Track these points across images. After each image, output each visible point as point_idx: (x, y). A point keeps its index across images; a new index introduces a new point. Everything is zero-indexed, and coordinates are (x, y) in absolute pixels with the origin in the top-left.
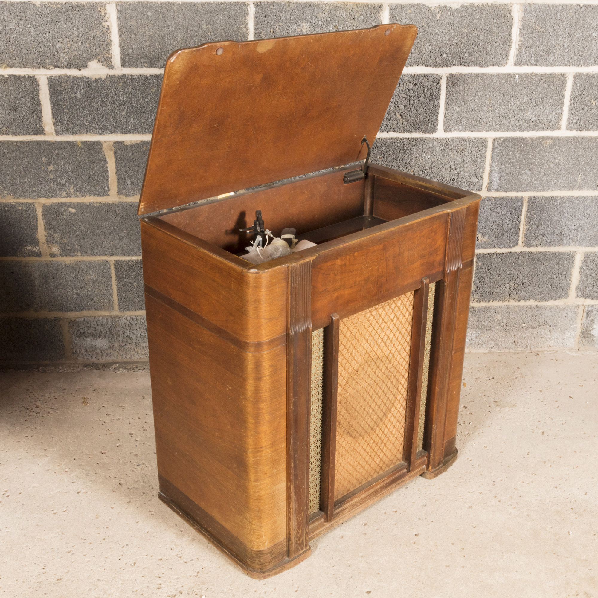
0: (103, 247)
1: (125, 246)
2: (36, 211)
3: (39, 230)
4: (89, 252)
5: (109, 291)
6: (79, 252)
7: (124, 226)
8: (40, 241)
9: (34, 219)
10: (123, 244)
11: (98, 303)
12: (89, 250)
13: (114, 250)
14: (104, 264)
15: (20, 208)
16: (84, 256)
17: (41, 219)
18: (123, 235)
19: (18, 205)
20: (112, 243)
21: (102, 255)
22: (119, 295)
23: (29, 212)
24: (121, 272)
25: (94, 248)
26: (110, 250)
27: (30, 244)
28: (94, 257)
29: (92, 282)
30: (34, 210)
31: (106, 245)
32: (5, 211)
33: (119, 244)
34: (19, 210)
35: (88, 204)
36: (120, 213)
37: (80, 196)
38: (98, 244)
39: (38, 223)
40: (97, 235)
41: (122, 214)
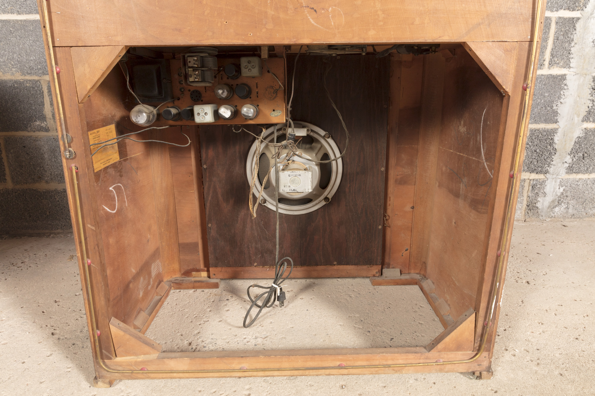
2: (42, 88)
3: (45, 106)
8: (47, 116)
9: (41, 96)
15: (28, 85)
17: (47, 96)
19: (26, 83)
23: (36, 88)
27: (39, 119)
30: (40, 87)
32: (15, 88)
34: (27, 86)
39: (44, 99)
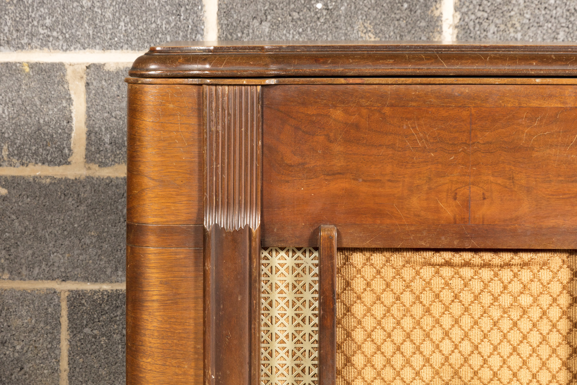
0: (49, 264)
1: (91, 261)
4: (24, 272)
5: (53, 352)
6: (6, 271)
7: (93, 224)
10: (88, 257)
11: (30, 376)
12: (24, 268)
13: (70, 270)
14: (49, 297)
16: (14, 279)
18: (88, 241)
20: (67, 255)
21: (48, 279)
22: (72, 361)
24: (79, 315)
25: (34, 264)
26: (63, 270)
28: (33, 281)
29: (24, 332)
31: (57, 259)
33: (81, 257)
35: (31, 180)
36: (86, 199)
37: (18, 164)
38: (41, 258)
40: (41, 239)
41: (90, 201)
